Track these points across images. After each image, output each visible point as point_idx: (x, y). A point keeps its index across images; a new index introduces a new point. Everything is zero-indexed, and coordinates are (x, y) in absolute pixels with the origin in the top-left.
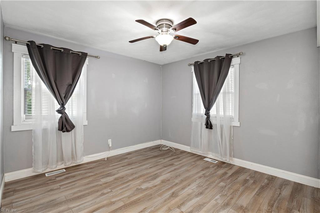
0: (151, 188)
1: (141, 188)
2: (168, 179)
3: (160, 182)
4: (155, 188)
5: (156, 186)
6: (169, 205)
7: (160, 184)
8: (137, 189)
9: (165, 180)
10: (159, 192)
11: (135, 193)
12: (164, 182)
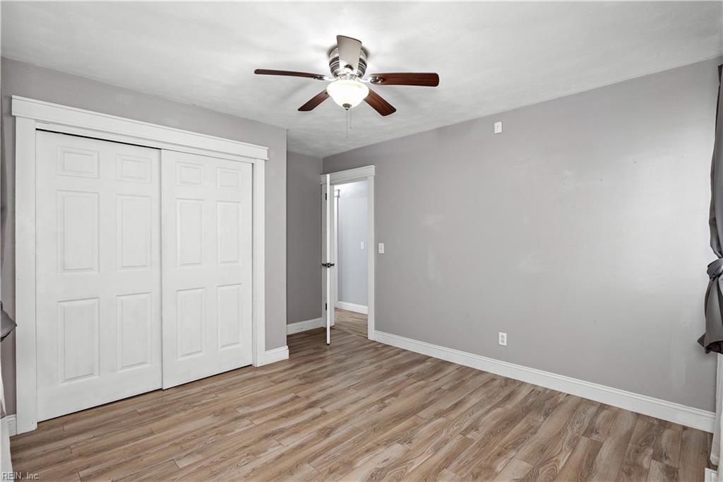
0: (378, 445)
1: (402, 444)
2: (333, 475)
3: (358, 465)
4: (369, 444)
5: (367, 451)
6: (340, 416)
7: (358, 456)
8: (410, 442)
9: (341, 474)
10: (358, 438)
11: (408, 432)
12: (347, 464)
